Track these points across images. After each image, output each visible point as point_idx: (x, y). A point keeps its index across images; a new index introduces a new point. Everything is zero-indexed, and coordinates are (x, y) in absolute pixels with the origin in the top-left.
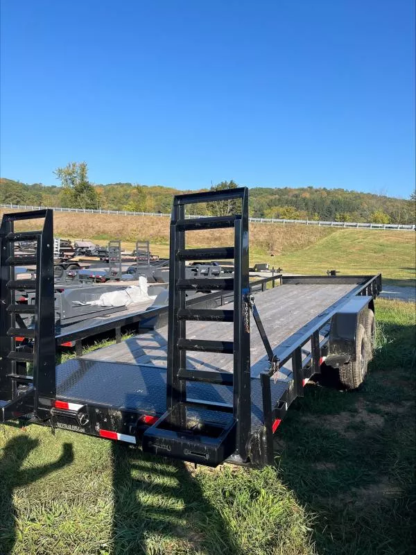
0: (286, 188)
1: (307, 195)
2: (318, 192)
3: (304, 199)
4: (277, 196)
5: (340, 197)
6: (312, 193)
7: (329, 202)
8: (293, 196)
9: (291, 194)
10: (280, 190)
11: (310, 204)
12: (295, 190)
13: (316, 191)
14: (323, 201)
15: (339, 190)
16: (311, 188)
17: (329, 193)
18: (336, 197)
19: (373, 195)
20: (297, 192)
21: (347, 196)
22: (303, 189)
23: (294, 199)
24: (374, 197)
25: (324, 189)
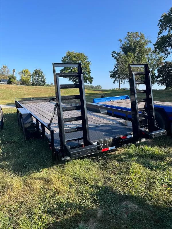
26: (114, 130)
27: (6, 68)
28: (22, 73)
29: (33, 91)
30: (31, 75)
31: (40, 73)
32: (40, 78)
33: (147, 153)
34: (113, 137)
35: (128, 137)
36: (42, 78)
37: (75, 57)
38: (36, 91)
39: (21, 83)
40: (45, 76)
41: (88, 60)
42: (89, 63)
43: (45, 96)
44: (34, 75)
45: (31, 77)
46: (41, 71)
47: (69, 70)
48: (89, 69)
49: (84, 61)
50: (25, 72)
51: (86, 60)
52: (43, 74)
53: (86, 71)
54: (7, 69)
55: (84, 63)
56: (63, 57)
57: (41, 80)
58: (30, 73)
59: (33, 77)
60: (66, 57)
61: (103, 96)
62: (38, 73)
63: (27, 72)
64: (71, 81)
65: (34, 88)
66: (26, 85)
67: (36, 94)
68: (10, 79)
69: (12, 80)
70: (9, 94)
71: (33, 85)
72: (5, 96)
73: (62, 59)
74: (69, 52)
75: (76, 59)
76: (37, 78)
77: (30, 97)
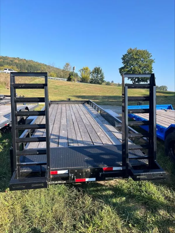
0: (6, 57)
1: (17, 61)
2: (22, 61)
3: (16, 63)
4: (2, 60)
5: (32, 64)
6: (19, 61)
7: (27, 65)
8: (10, 61)
9: (9, 60)
10: (3, 57)
11: (18, 65)
12: (11, 58)
13: (21, 60)
14: (25, 65)
15: (31, 60)
16: (18, 58)
17: (27, 61)
18: (30, 63)
19: (45, 65)
20: (12, 59)
21: (35, 64)
22: (14, 58)
23: (11, 62)
24: (46, 65)
25: (25, 60)
26: (102, 156)
27: (68, 65)
28: (83, 70)
29: (89, 89)
30: (90, 73)
31: (99, 71)
32: (99, 76)
33: (143, 194)
34: (94, 166)
35: (115, 169)
36: (101, 76)
37: (136, 54)
38: (91, 89)
39: (81, 80)
40: (104, 74)
41: (151, 58)
42: (152, 61)
43: (98, 95)
44: (93, 73)
45: (90, 74)
46: (100, 69)
47: (129, 68)
48: (152, 68)
49: (147, 59)
50: (85, 70)
51: (149, 57)
52: (102, 72)
53: (147, 70)
54: (69, 67)
55: (146, 61)
56: (124, 55)
57: (100, 78)
58: (90, 71)
59: (92, 75)
60: (127, 55)
61: (140, 103)
62: (97, 71)
63: (87, 69)
64: (130, 80)
65: (90, 87)
66: (85, 83)
67: (91, 92)
68: (70, 76)
69: (72, 77)
70: (67, 90)
71: (91, 82)
72: (63, 92)
73: (123, 57)
74: (131, 49)
75: (137, 57)
76: (96, 75)
77: (84, 94)
